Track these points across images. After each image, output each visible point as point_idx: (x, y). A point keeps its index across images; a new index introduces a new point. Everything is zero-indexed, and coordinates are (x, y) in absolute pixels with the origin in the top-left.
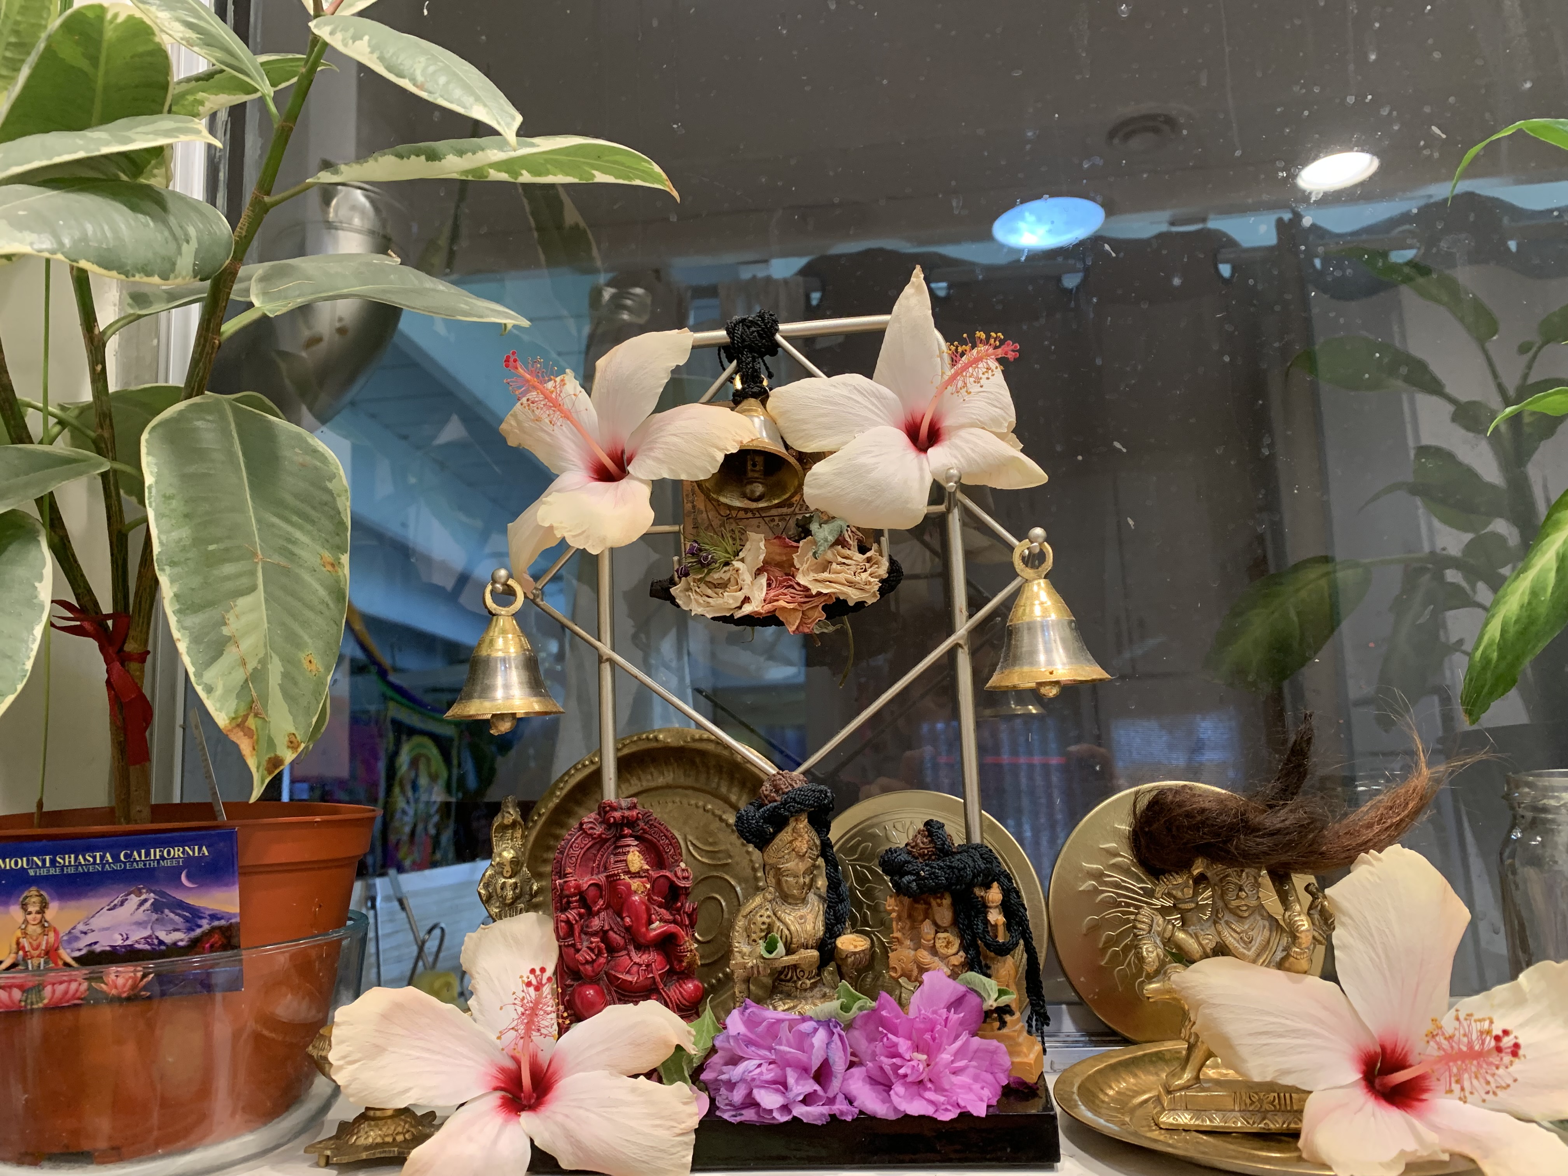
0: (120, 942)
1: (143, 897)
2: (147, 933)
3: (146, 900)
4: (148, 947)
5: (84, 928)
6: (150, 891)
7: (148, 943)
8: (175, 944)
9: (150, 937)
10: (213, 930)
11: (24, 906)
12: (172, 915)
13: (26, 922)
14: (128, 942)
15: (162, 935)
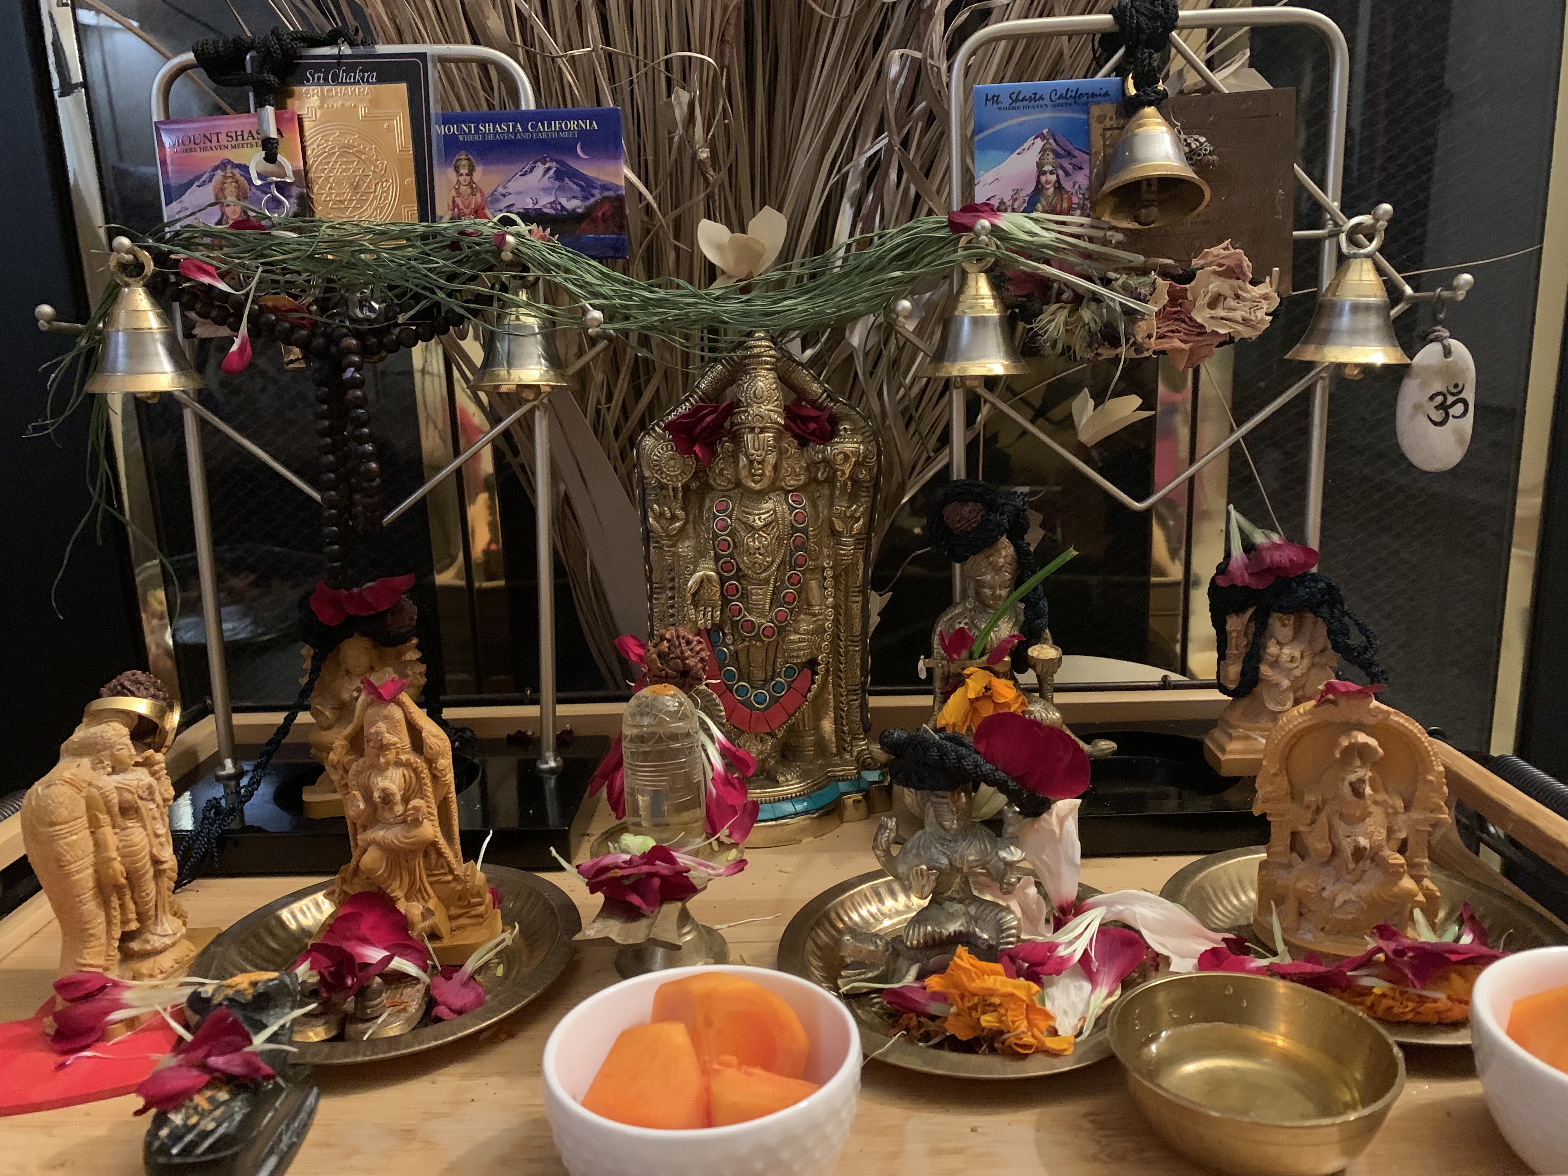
0: (531, 206)
1: (547, 165)
2: (552, 199)
3: (548, 169)
4: (553, 212)
5: (504, 191)
6: (552, 160)
7: (553, 208)
8: (574, 210)
9: (554, 202)
10: (605, 199)
11: (457, 169)
12: (571, 184)
13: (458, 182)
14: (537, 207)
15: (564, 201)
